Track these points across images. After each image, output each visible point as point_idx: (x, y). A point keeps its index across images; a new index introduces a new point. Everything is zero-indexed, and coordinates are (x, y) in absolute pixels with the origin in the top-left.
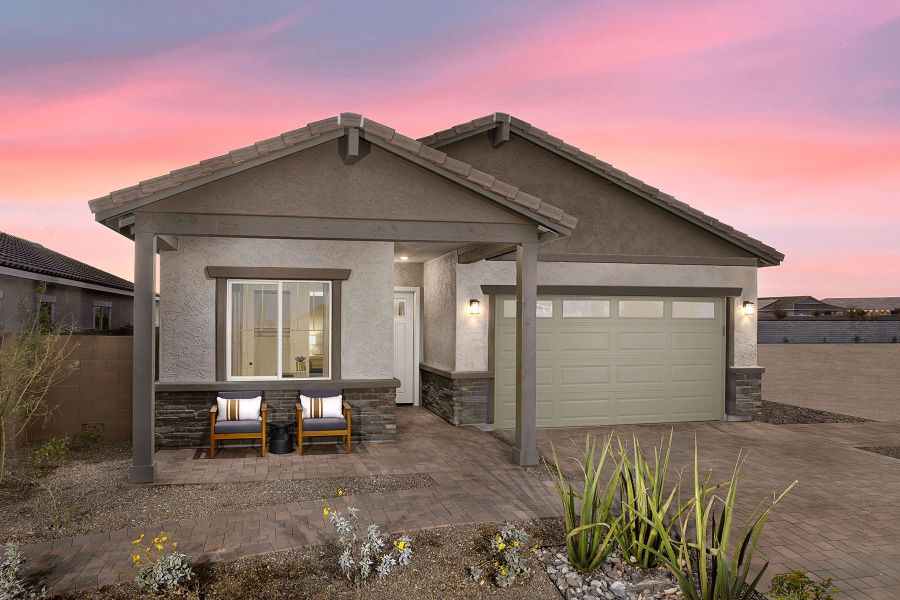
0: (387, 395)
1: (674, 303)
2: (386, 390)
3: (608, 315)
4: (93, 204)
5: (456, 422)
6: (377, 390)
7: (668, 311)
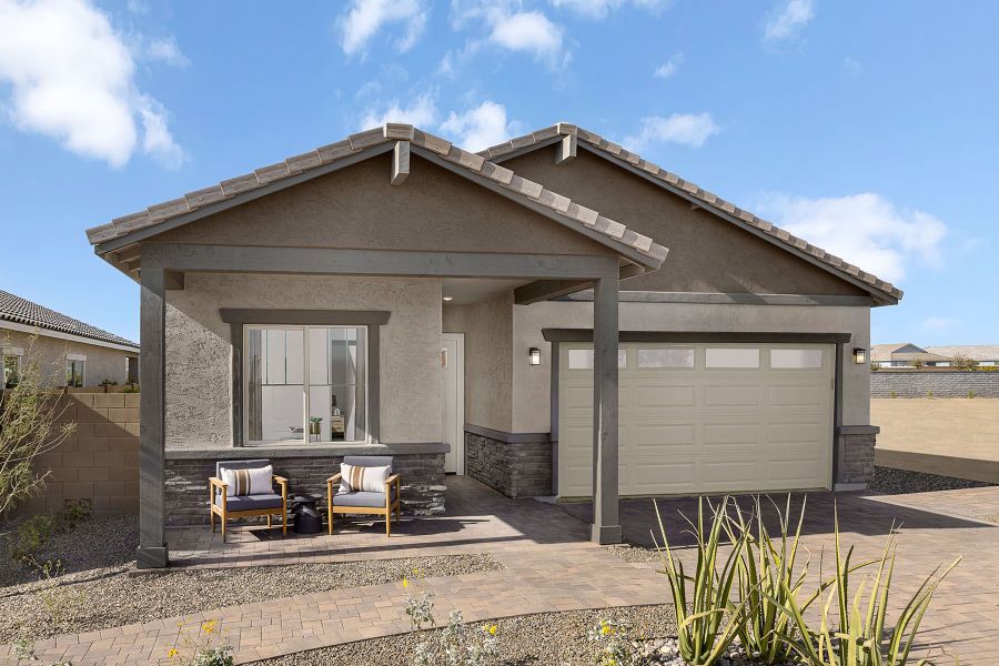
0: (435, 462)
1: (772, 351)
2: (434, 456)
3: (692, 365)
4: (90, 233)
5: (514, 495)
6: (422, 456)
7: (765, 360)
